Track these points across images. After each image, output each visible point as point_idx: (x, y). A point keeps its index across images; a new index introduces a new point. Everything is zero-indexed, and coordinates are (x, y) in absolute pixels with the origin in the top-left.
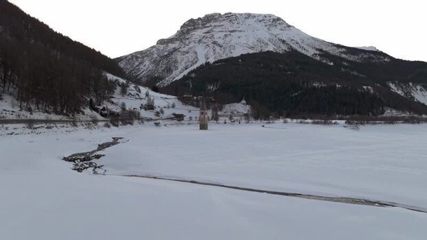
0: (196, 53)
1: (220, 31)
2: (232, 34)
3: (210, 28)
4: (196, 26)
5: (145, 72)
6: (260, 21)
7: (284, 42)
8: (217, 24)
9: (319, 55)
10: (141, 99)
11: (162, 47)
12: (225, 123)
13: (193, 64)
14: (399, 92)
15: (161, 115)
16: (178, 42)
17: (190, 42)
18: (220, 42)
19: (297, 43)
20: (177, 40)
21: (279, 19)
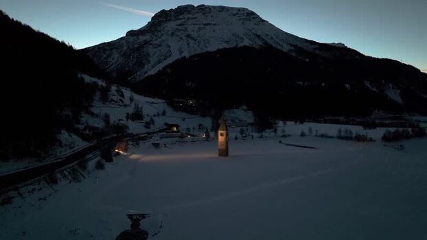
0: (169, 47)
1: (194, 24)
2: (206, 27)
3: (183, 20)
4: (168, 18)
5: (114, 66)
6: (234, 15)
7: (259, 36)
8: (190, 16)
9: (295, 51)
10: (126, 106)
11: (131, 39)
12: (236, 138)
13: (166, 57)
14: (374, 89)
15: (152, 125)
16: (150, 34)
17: (162, 35)
18: (194, 35)
19: (272, 38)
20: (148, 32)
21: (253, 13)
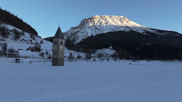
3: (94, 22)
4: (88, 21)
7: (128, 27)
9: (145, 33)
10: (32, 44)
11: (72, 30)
13: (86, 37)
16: (80, 28)
17: (85, 28)
18: (98, 27)
21: (125, 18)
